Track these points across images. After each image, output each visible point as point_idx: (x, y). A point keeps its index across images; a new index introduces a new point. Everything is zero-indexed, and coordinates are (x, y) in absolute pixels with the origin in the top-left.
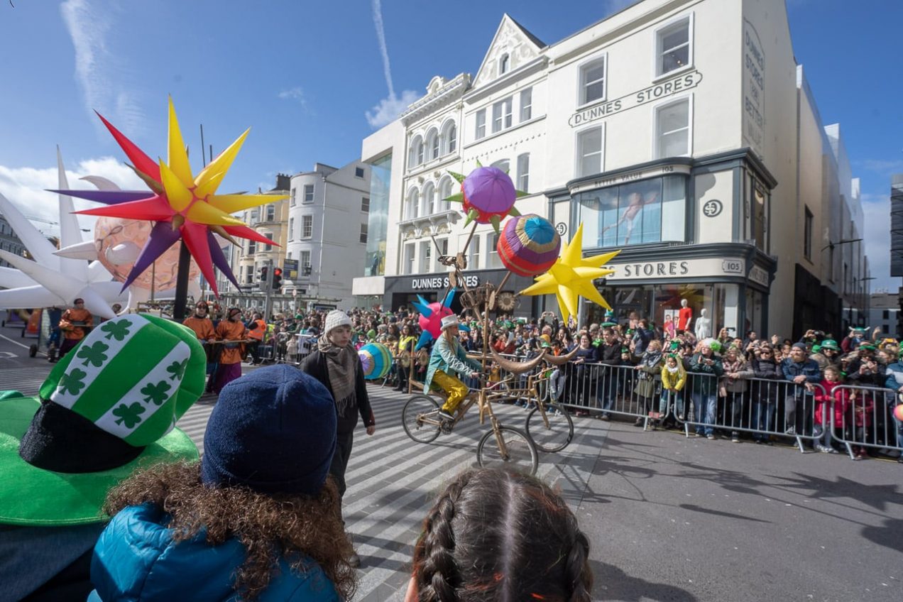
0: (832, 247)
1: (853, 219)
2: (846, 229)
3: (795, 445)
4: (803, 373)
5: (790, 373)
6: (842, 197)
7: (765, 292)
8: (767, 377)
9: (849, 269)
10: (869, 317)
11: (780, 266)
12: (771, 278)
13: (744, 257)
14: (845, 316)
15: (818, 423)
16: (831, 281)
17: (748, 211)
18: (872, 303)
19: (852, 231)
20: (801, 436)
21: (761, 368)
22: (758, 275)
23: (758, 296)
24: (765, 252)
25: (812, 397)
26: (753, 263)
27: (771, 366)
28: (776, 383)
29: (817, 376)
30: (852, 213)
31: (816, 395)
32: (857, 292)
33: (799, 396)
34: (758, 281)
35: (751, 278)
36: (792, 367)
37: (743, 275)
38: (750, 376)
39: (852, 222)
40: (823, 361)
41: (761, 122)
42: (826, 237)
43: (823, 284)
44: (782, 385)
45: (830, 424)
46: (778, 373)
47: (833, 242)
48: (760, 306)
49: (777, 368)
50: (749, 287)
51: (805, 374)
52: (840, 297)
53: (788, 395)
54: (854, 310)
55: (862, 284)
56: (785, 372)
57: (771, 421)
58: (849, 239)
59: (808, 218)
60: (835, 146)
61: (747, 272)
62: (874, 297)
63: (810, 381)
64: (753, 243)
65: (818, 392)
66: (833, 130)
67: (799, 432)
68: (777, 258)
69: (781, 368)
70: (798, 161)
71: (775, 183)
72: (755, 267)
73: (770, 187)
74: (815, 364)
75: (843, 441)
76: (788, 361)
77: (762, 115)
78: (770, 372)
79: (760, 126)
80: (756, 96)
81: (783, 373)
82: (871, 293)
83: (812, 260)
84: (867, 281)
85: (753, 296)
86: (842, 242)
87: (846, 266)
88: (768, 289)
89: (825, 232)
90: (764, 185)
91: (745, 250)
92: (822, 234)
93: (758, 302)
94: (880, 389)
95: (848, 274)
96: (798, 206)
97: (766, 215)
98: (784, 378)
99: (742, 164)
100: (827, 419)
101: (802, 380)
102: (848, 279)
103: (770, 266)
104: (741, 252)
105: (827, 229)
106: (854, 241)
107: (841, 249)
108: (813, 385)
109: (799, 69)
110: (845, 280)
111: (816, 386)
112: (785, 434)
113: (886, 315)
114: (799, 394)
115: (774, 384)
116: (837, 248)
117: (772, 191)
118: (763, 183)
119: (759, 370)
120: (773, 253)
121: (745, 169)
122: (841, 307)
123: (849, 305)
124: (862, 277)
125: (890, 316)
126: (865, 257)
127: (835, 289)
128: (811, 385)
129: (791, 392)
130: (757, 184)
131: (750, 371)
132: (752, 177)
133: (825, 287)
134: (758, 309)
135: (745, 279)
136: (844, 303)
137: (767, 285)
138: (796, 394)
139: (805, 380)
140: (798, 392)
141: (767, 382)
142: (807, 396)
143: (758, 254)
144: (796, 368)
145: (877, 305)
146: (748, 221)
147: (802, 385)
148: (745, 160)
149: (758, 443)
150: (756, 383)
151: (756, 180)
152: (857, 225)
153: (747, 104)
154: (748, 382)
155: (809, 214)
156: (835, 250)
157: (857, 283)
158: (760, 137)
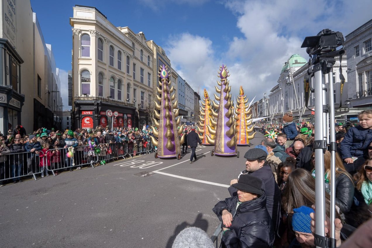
0: (49, 93)
1: (57, 83)
2: (54, 87)
3: (33, 178)
4: (34, 147)
5: (28, 148)
6: (52, 74)
7: (19, 111)
8: (18, 152)
9: (55, 101)
10: (63, 120)
11: (26, 99)
12: (22, 105)
13: (6, 94)
14: (55, 120)
15: (42, 166)
16: (49, 106)
17: (8, 71)
18: (64, 114)
19: (56, 88)
20: (34, 174)
21: (14, 148)
22: (14, 102)
23: (15, 112)
24: (18, 92)
25: (38, 156)
26: (11, 97)
27: (19, 147)
28: (22, 154)
29: (40, 148)
30: (56, 81)
31: (40, 155)
32: (59, 110)
33: (33, 157)
34: (15, 106)
35: (10, 104)
36: (29, 146)
37: (6, 102)
38: (9, 153)
39: (56, 84)
40: (41, 141)
41: (15, 30)
42: (47, 89)
43: (46, 107)
44: (25, 154)
45: (46, 165)
46: (23, 149)
47: (49, 91)
48: (17, 117)
49: (22, 147)
50: (10, 108)
51: (35, 148)
52: (53, 112)
53: (28, 158)
54: (57, 117)
55: (60, 107)
56: (26, 148)
57: (21, 171)
58: (55, 91)
59: (39, 80)
60: (50, 53)
61: (8, 101)
62: (64, 112)
63: (37, 150)
64: (11, 87)
65: (41, 154)
66: (49, 46)
67: (34, 172)
68: (25, 95)
69: (24, 147)
70: (34, 54)
71: (23, 62)
72: (13, 99)
73: (20, 63)
74: (38, 143)
75: (51, 170)
76: (27, 144)
77: (15, 26)
78: (19, 150)
79: (14, 31)
80: (11, 15)
81: (25, 149)
82: (63, 111)
83: (41, 97)
84: (62, 107)
85: (12, 113)
86: (52, 92)
87: (54, 101)
88: (21, 109)
89: (46, 87)
90: (17, 61)
91: (6, 90)
92: (45, 88)
93: (15, 115)
94: (62, 148)
95: (55, 104)
96: (34, 74)
97: (18, 75)
98: (26, 151)
99: (3, 47)
100: (45, 164)
101: (34, 150)
102: (55, 106)
103: (21, 99)
104: (4, 91)
105: (47, 86)
106: (57, 92)
107: (53, 94)
108: (39, 152)
109: (34, 15)
110: (54, 106)
111: (40, 152)
112: (28, 175)
113: (68, 118)
114: (33, 156)
115: (21, 155)
116: (51, 93)
117: (21, 65)
118: (16, 59)
119: (13, 150)
120: (22, 93)
121: (5, 50)
122: (53, 116)
123: (56, 115)
124: (60, 105)
125: (69, 119)
126: (61, 98)
127: (51, 109)
128: (37, 152)
129: (29, 156)
130: (13, 59)
131: (8, 151)
132: (10, 55)
133: (47, 108)
134: (15, 118)
135: (7, 104)
136: (55, 115)
137: (20, 108)
138: (32, 157)
139: (35, 150)
140: (32, 156)
141: (18, 154)
142: (36, 156)
143: (14, 93)
144: (31, 146)
145: (65, 115)
146: (8, 77)
147: (34, 153)
148: (5, 45)
149: (15, 183)
150: (12, 156)
151: (12, 57)
152: (58, 85)
153: (6, 17)
154: (8, 156)
155: (39, 79)
156: (50, 94)
157: (58, 107)
158: (14, 37)
